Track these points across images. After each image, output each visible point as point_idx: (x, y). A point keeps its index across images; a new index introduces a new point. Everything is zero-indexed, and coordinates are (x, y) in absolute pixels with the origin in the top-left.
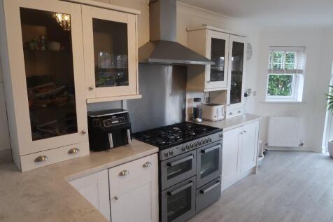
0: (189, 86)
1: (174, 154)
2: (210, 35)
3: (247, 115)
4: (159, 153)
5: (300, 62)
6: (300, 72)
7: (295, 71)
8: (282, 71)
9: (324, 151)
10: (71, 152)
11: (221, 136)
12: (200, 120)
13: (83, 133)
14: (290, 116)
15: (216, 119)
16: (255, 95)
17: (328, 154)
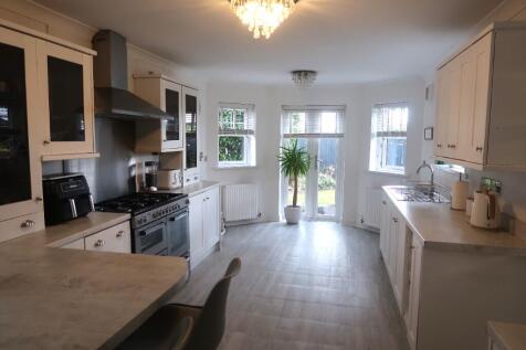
0: (138, 147)
1: (148, 221)
2: (164, 85)
3: (204, 182)
4: (131, 220)
5: (250, 122)
6: (251, 132)
7: (246, 132)
8: (233, 132)
9: (281, 219)
10: (24, 225)
11: (188, 202)
12: (155, 189)
13: (38, 199)
14: (246, 183)
15: (175, 186)
16: (206, 159)
17: (285, 221)
